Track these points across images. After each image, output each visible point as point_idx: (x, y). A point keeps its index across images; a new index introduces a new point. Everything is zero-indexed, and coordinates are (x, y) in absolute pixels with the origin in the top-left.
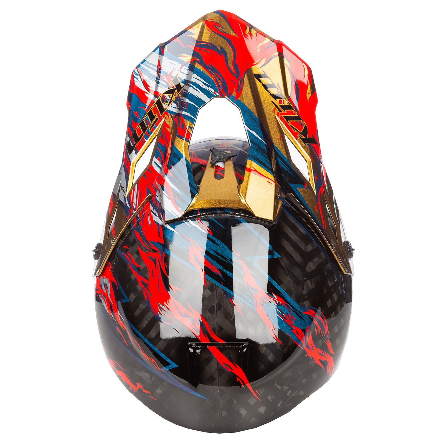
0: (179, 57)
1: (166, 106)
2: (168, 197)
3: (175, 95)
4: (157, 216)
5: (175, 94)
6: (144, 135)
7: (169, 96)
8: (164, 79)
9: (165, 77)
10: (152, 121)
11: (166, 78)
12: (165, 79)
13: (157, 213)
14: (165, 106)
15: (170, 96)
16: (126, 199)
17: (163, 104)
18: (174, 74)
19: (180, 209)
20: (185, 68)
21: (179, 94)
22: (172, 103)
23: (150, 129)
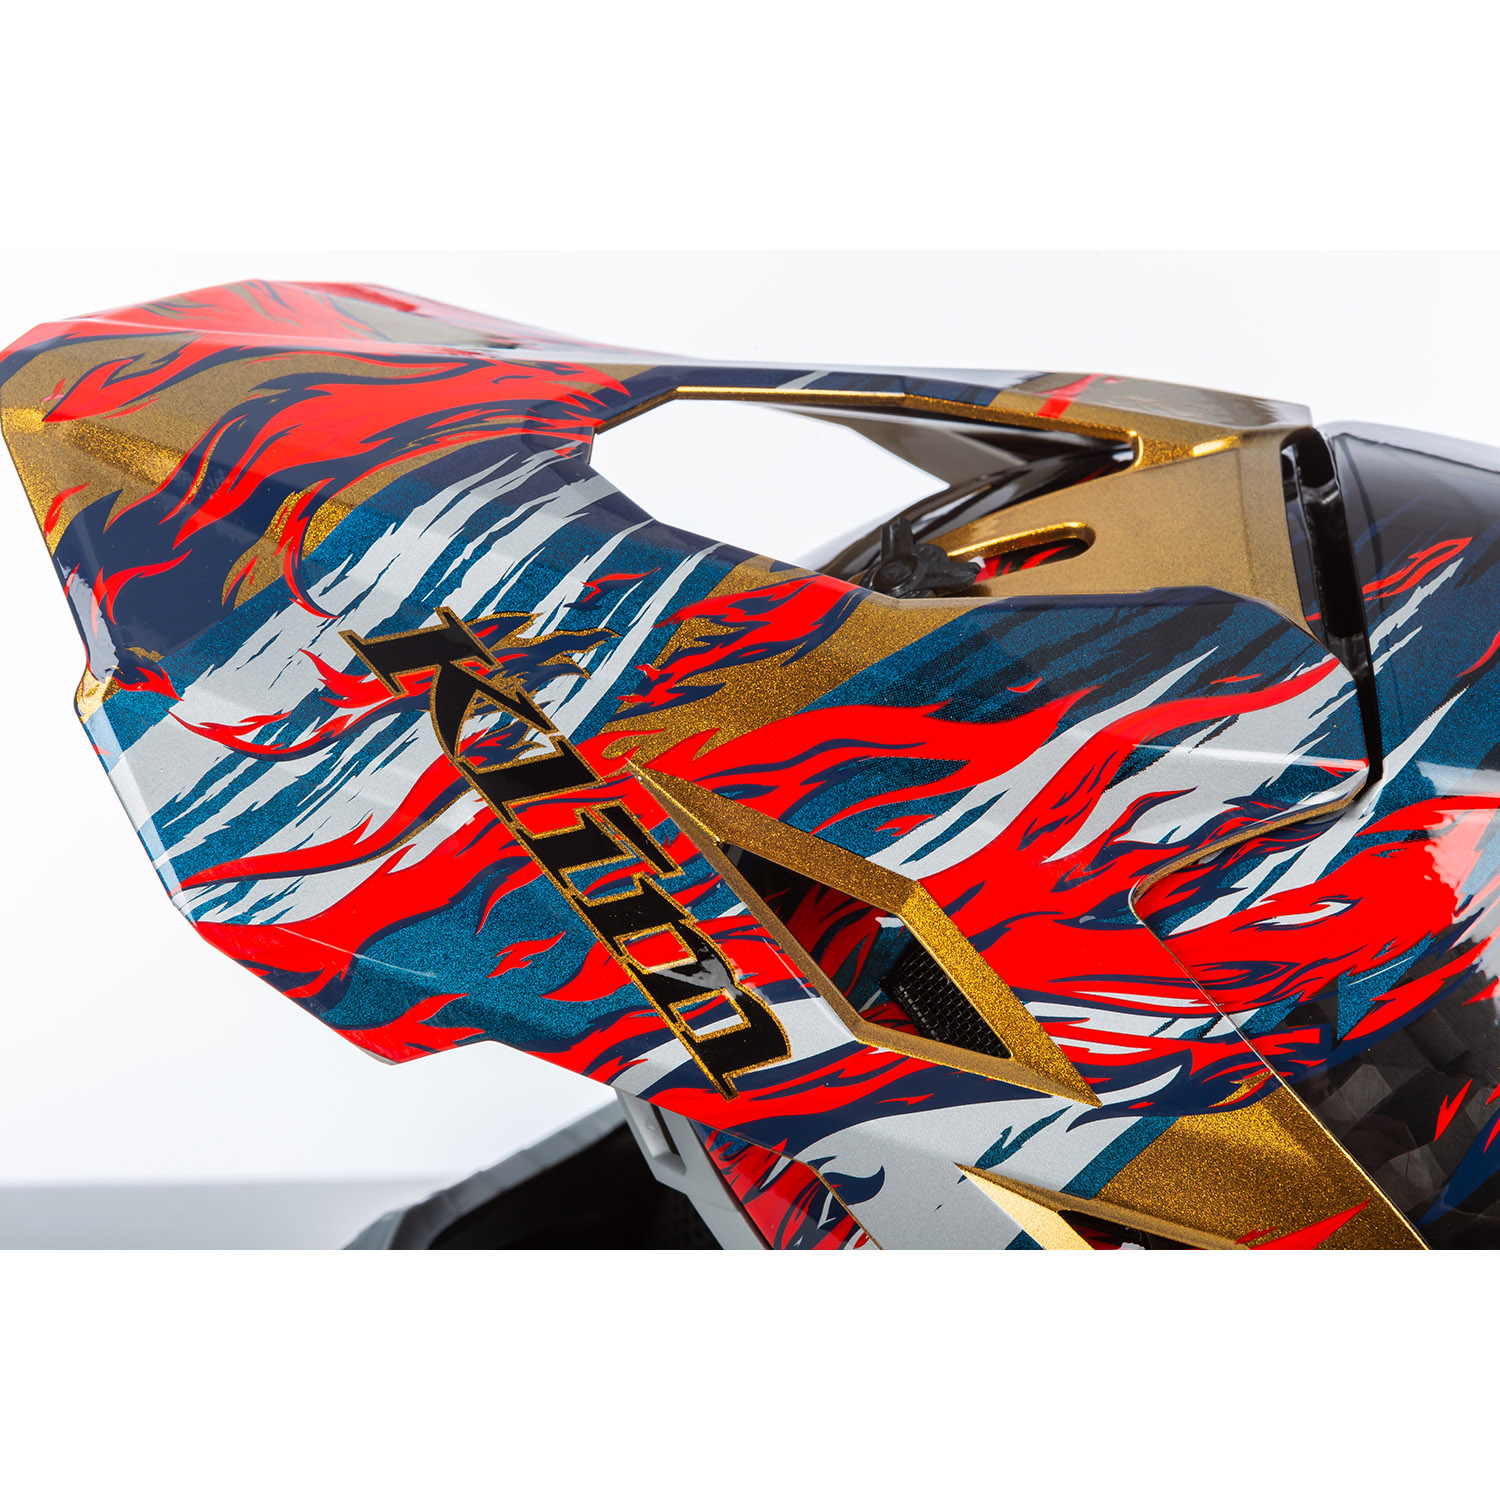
0: (238, 603)
1: (543, 738)
2: (1218, 724)
3: (491, 675)
4: (1297, 856)
5: (482, 671)
6: (691, 921)
7: (478, 712)
8: (350, 722)
9: (341, 712)
10: (615, 851)
11: (346, 705)
12: (357, 713)
13: (1275, 860)
14: (541, 747)
15: (481, 705)
16: (1108, 1098)
17: (527, 756)
18: (341, 657)
19: (1307, 669)
20: (326, 590)
21: (489, 652)
22: (538, 698)
23: (667, 868)
